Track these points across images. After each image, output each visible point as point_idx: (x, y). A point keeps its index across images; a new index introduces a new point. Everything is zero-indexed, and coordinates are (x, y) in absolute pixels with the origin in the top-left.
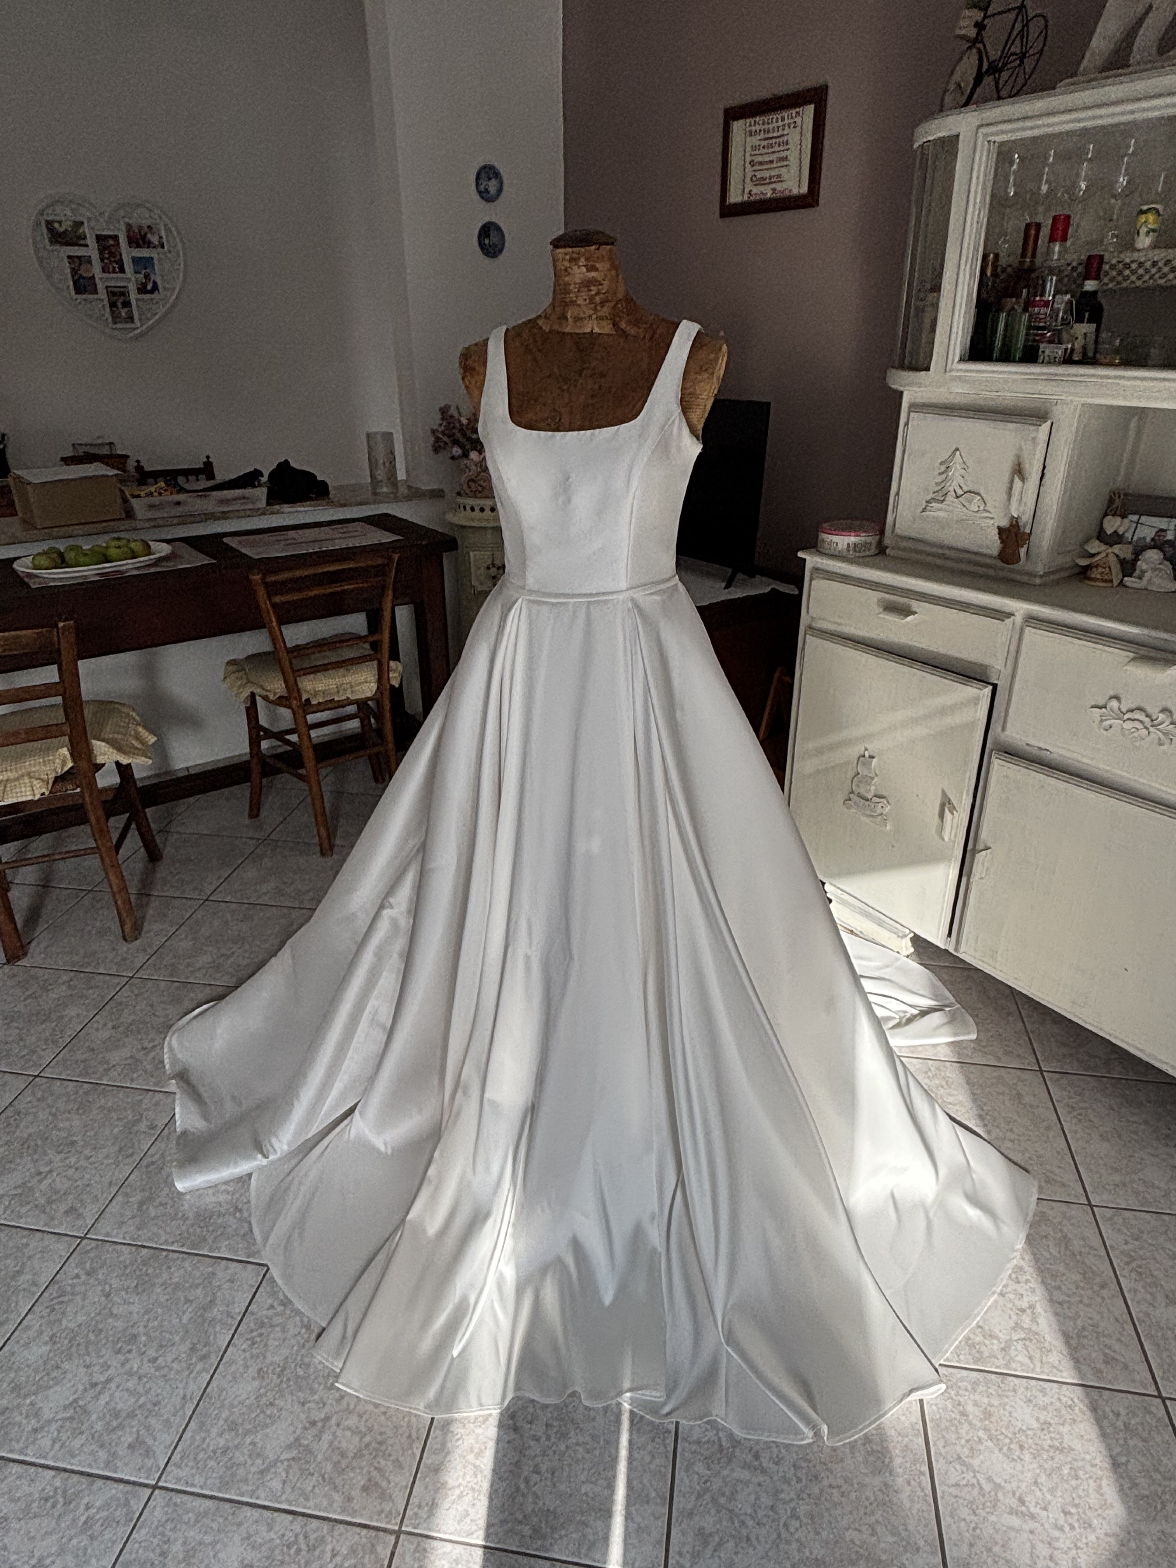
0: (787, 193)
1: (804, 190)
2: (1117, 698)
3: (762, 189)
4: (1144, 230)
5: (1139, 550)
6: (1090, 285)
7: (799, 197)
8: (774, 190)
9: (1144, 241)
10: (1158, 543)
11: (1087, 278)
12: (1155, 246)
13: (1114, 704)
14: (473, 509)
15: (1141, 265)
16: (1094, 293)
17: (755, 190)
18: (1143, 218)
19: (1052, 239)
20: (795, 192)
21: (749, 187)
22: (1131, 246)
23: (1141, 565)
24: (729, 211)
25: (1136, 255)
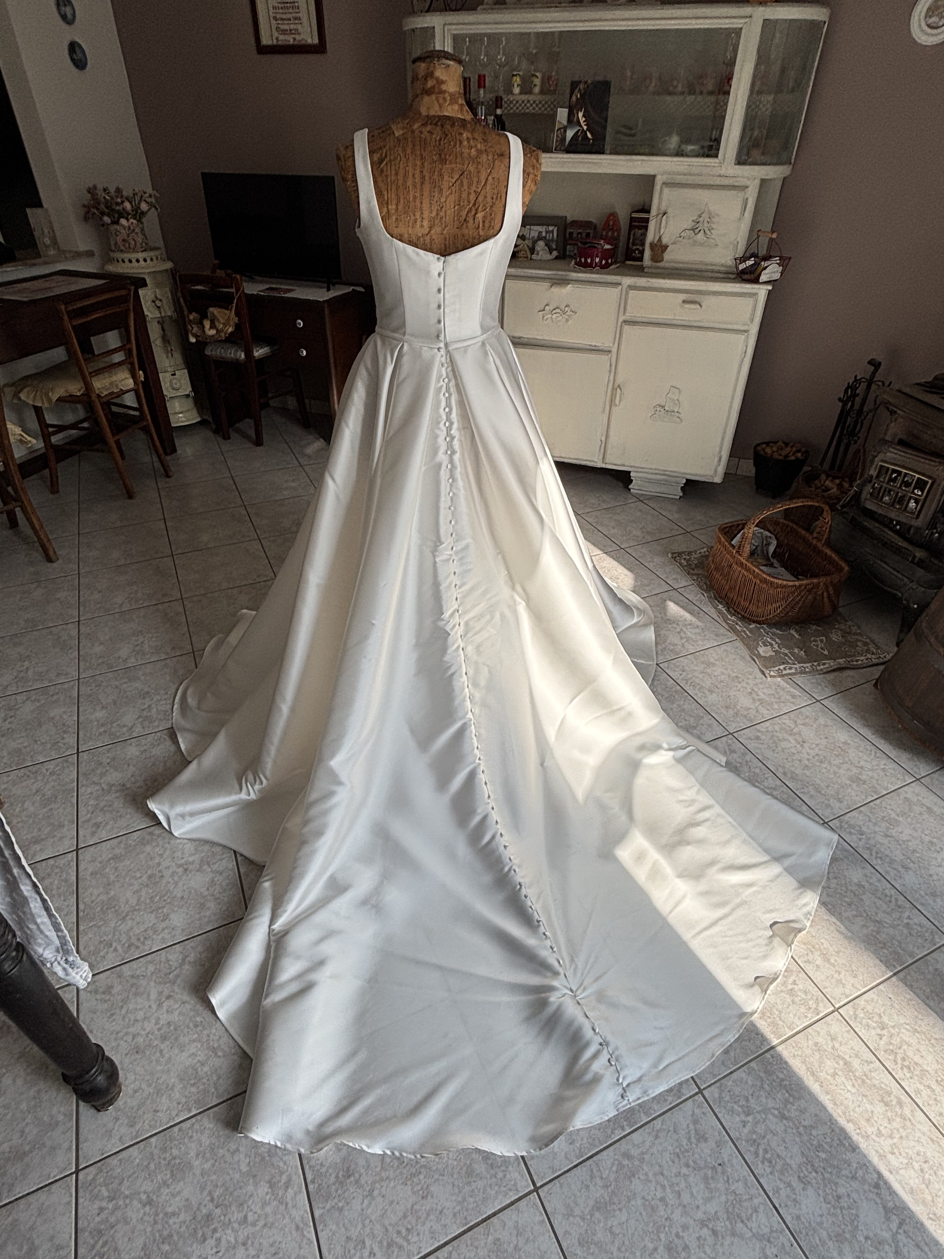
0: (303, 42)
1: (316, 41)
2: (547, 305)
3: (287, 37)
4: (516, 86)
5: (535, 242)
6: (499, 112)
7: (314, 46)
8: (294, 39)
9: (517, 90)
10: (540, 238)
11: (497, 107)
12: (521, 93)
13: (547, 308)
14: (130, 261)
15: (517, 102)
16: (501, 115)
17: (281, 37)
18: (515, 78)
19: (479, 87)
20: (309, 41)
21: (276, 34)
22: (511, 93)
23: (538, 248)
24: (263, 50)
25: (515, 97)
